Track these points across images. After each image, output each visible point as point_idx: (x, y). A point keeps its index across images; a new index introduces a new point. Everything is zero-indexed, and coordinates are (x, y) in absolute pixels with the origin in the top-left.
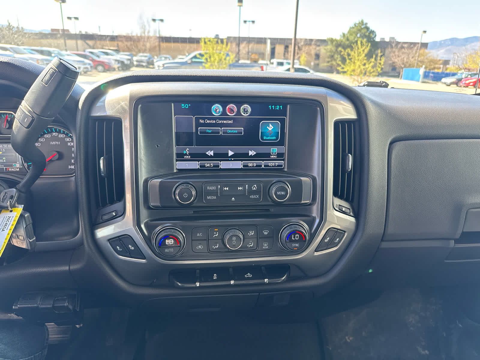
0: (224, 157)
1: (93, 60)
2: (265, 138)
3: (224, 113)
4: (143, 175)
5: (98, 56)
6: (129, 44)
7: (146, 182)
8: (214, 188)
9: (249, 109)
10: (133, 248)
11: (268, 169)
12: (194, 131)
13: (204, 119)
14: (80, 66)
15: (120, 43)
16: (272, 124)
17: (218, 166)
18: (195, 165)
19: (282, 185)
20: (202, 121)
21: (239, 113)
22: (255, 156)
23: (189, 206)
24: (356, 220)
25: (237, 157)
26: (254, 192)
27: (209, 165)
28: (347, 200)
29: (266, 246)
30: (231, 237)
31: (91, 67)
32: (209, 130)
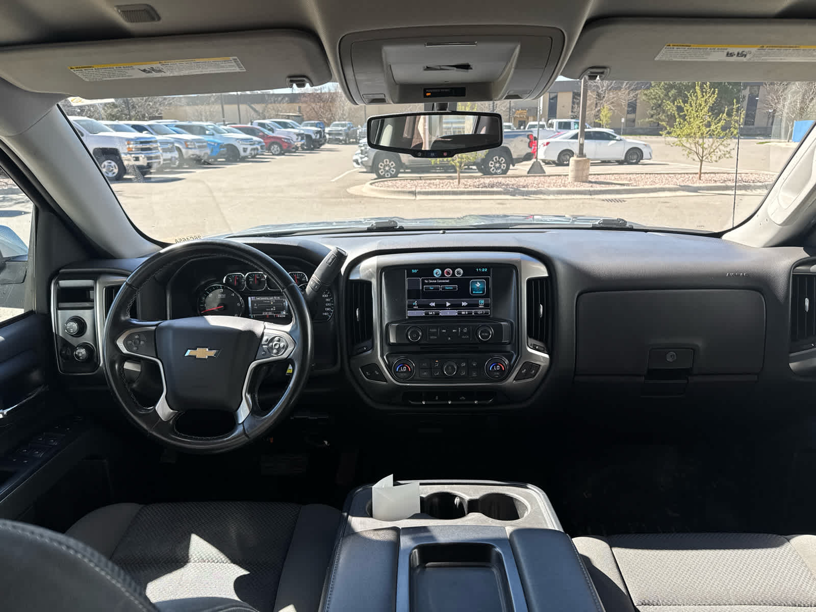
0: (443, 307)
1: (264, 137)
2: (474, 292)
3: (443, 274)
4: (386, 322)
5: (272, 130)
6: (316, 106)
7: (387, 325)
8: (435, 330)
9: (462, 272)
10: (378, 373)
11: (477, 316)
12: (421, 288)
13: (428, 280)
14: (245, 147)
15: (303, 106)
16: (479, 282)
17: (439, 314)
18: (422, 313)
19: (486, 328)
20: (426, 281)
21: (453, 274)
22: (466, 306)
23: (417, 344)
24: (550, 357)
25: (453, 307)
26: (465, 334)
27: (431, 313)
28: (541, 340)
29: (474, 374)
30: (447, 367)
31: (262, 147)
32: (431, 287)
